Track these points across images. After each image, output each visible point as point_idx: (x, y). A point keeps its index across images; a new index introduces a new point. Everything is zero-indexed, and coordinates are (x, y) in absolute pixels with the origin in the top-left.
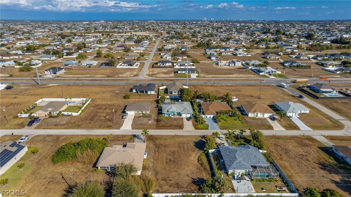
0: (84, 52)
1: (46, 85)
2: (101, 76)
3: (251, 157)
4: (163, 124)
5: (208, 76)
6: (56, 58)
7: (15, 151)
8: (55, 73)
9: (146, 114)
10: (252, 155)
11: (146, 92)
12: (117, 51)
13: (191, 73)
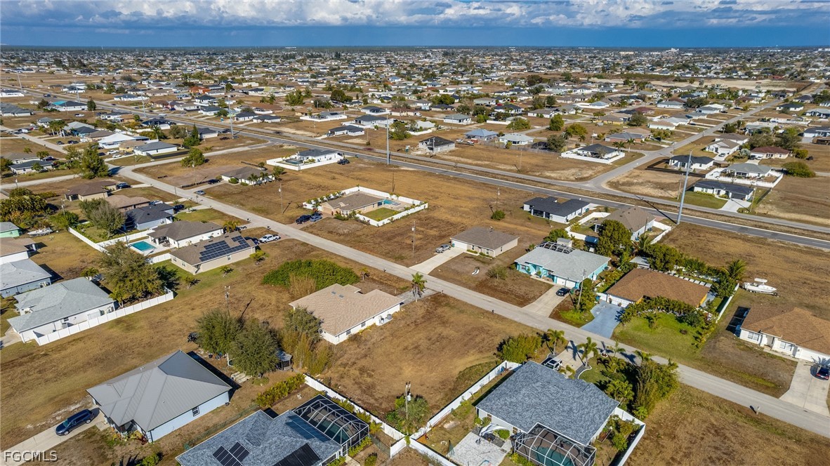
0: (538, 115)
1: (398, 167)
2: (508, 167)
3: (559, 408)
4: (495, 284)
5: (782, 215)
6: (473, 122)
7: (233, 248)
8: (432, 149)
9: (488, 256)
10: (563, 406)
11: (548, 215)
12: (609, 122)
13: (732, 197)
